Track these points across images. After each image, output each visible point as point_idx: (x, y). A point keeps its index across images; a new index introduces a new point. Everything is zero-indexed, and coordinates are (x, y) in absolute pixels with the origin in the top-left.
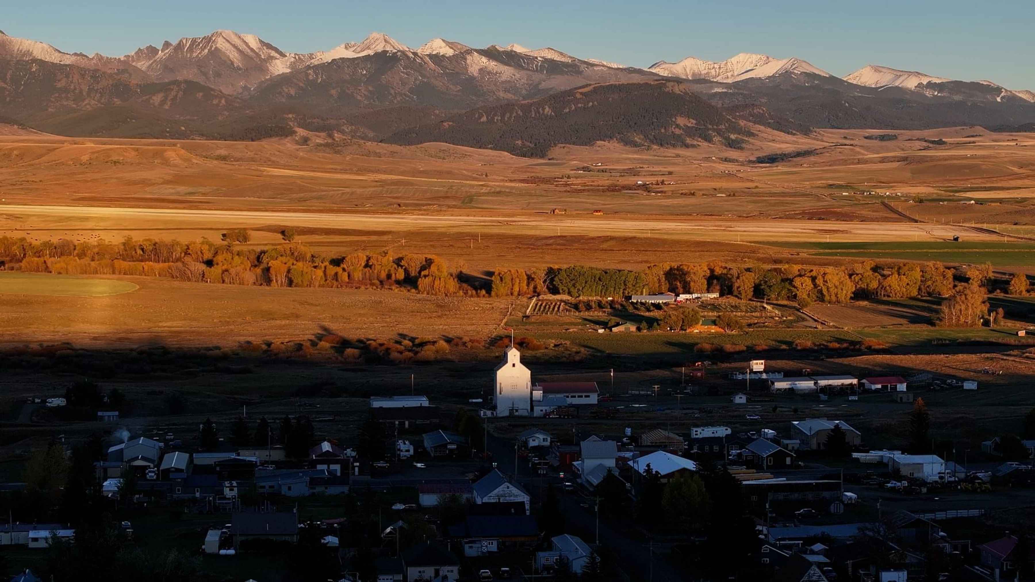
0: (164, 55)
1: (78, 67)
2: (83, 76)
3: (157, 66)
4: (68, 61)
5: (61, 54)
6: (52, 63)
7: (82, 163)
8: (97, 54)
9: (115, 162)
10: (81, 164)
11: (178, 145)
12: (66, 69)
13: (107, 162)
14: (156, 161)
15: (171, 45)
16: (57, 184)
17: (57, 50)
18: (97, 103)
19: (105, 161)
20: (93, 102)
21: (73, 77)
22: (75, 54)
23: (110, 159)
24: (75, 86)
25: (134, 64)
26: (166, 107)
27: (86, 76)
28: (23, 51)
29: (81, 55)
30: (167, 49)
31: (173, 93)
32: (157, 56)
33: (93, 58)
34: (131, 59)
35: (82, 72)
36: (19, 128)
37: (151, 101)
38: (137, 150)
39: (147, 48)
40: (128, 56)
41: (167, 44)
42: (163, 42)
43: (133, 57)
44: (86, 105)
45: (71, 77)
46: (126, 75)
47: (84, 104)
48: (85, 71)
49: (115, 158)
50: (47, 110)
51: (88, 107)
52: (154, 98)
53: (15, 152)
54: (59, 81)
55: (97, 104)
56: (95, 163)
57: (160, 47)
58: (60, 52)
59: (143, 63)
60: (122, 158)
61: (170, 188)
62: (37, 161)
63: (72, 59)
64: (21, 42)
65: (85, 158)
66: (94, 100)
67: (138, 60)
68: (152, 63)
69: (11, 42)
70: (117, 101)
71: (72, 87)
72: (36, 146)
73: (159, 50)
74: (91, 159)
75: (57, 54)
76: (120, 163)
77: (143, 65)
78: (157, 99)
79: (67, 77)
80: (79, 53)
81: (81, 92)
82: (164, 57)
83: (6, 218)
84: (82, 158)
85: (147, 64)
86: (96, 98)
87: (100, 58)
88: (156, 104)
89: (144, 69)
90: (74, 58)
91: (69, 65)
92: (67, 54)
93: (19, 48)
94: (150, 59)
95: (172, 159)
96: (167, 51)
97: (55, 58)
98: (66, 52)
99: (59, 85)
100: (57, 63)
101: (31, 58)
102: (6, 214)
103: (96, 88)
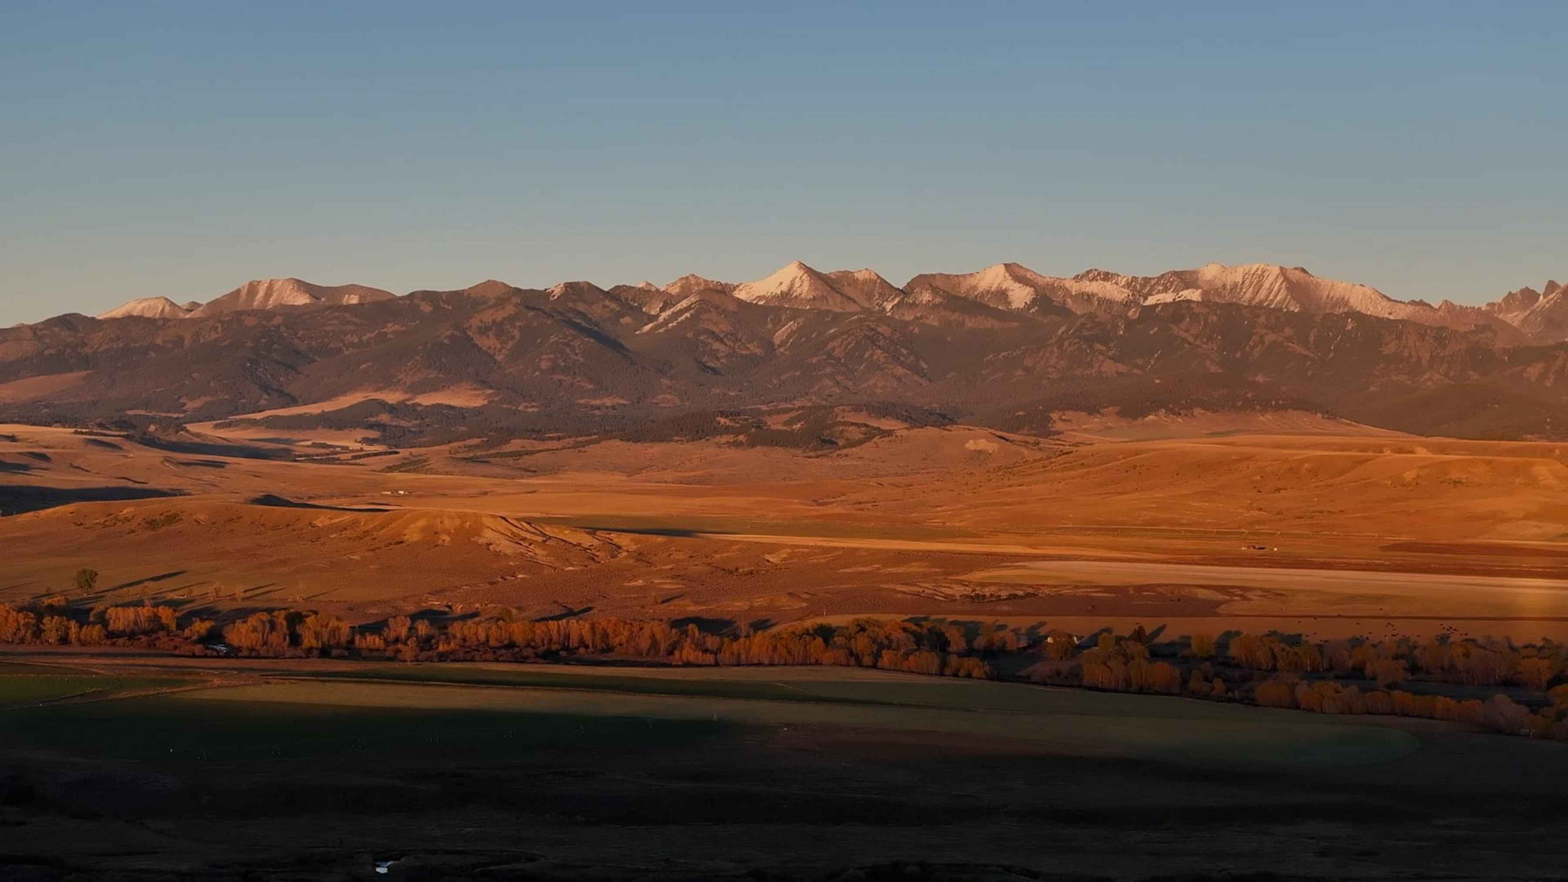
0: (1548, 302)
1: (1415, 323)
2: (1422, 337)
3: (1536, 319)
4: (1401, 313)
5: (1390, 303)
6: (1377, 318)
7: (1405, 483)
8: (1446, 301)
9: (1455, 482)
10: (1404, 485)
11: (1557, 452)
12: (1398, 327)
13: (1442, 482)
14: (1517, 480)
15: (1558, 286)
16: (1364, 518)
17: (1385, 297)
18: (1443, 378)
19: (1440, 480)
20: (1437, 377)
21: (1407, 339)
22: (1413, 303)
23: (1448, 477)
24: (1410, 353)
25: (1501, 316)
26: (1548, 384)
27: (1427, 338)
28: (1335, 299)
29: (1422, 303)
30: (1552, 293)
31: (1559, 362)
32: (1537, 305)
33: (1440, 308)
34: (1496, 308)
35: (1421, 330)
36: (1323, 418)
37: (1525, 375)
38: (1489, 463)
39: (1522, 292)
40: (1492, 305)
41: (1552, 286)
42: (1546, 283)
43: (1500, 305)
44: (1426, 380)
45: (1404, 338)
46: (1490, 334)
47: (1423, 379)
48: (1426, 330)
49: (1455, 475)
50: (1368, 389)
51: (1429, 383)
52: (1530, 369)
53: (1306, 466)
54: (1387, 344)
55: (1442, 380)
56: (1424, 484)
57: (1541, 290)
58: (1389, 299)
59: (1515, 314)
60: (1465, 476)
61: (1535, 526)
62: (1337, 480)
63: (1407, 309)
64: (1333, 285)
65: (1409, 475)
66: (1438, 373)
67: (1508, 310)
68: (1529, 315)
69: (1317, 285)
70: (1474, 376)
71: (1406, 354)
72: (1339, 456)
73: (1539, 295)
74: (1418, 476)
75: (1385, 303)
76: (1462, 483)
77: (1514, 318)
78: (1534, 371)
79: (1399, 338)
80: (1418, 300)
81: (1419, 359)
82: (1547, 306)
83: (1261, 596)
84: (1406, 475)
85: (1522, 316)
86: (1441, 369)
87: (1449, 306)
88: (1533, 380)
89: (1516, 324)
90: (1410, 308)
91: (1403, 320)
92: (1400, 302)
93: (1328, 295)
94: (1525, 309)
95: (1541, 478)
96: (1551, 296)
97: (1382, 310)
98: (1398, 300)
99: (1386, 351)
100: (1383, 318)
101: (1346, 310)
102: (1260, 589)
103: (1442, 355)
